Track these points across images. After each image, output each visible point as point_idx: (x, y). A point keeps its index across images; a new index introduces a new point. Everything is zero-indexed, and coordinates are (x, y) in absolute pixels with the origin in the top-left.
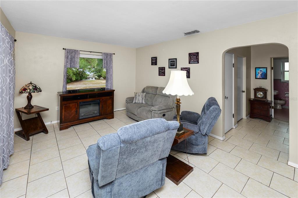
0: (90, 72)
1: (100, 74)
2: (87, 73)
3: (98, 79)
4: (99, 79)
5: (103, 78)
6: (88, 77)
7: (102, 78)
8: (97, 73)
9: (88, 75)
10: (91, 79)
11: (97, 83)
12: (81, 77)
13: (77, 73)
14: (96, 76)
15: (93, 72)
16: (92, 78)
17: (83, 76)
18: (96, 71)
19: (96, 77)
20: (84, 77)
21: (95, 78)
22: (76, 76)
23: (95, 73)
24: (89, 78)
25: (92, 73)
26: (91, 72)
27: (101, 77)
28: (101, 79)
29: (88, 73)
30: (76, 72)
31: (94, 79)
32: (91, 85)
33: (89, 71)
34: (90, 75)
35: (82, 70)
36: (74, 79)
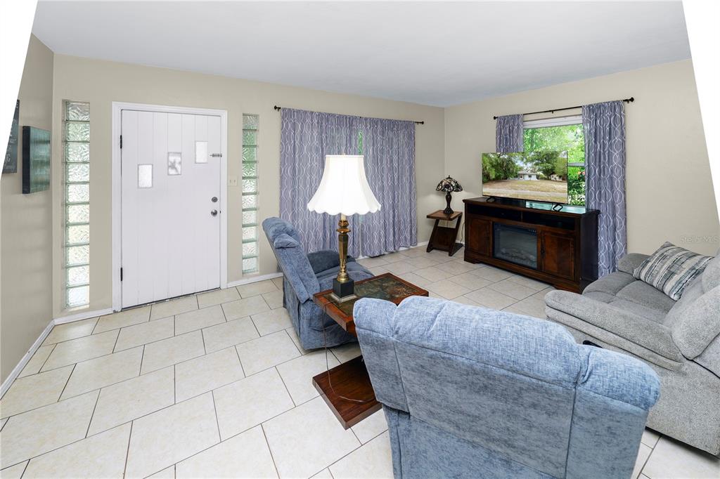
0: (525, 160)
1: (550, 166)
2: (517, 164)
3: (545, 179)
4: (548, 179)
5: (560, 177)
6: (519, 172)
7: (557, 178)
8: (542, 162)
9: (521, 169)
10: (527, 178)
11: (542, 189)
12: (505, 172)
13: (498, 164)
14: (539, 170)
15: (532, 161)
16: (530, 176)
17: (509, 170)
18: (538, 160)
19: (541, 173)
20: (513, 172)
21: (538, 177)
22: (497, 170)
23: (537, 164)
24: (522, 176)
25: (529, 165)
26: (527, 161)
27: (554, 173)
28: (552, 179)
29: (519, 163)
30: (497, 161)
31: (534, 178)
32: (529, 191)
33: (522, 160)
34: (525, 168)
35: (506, 157)
36: (493, 176)
